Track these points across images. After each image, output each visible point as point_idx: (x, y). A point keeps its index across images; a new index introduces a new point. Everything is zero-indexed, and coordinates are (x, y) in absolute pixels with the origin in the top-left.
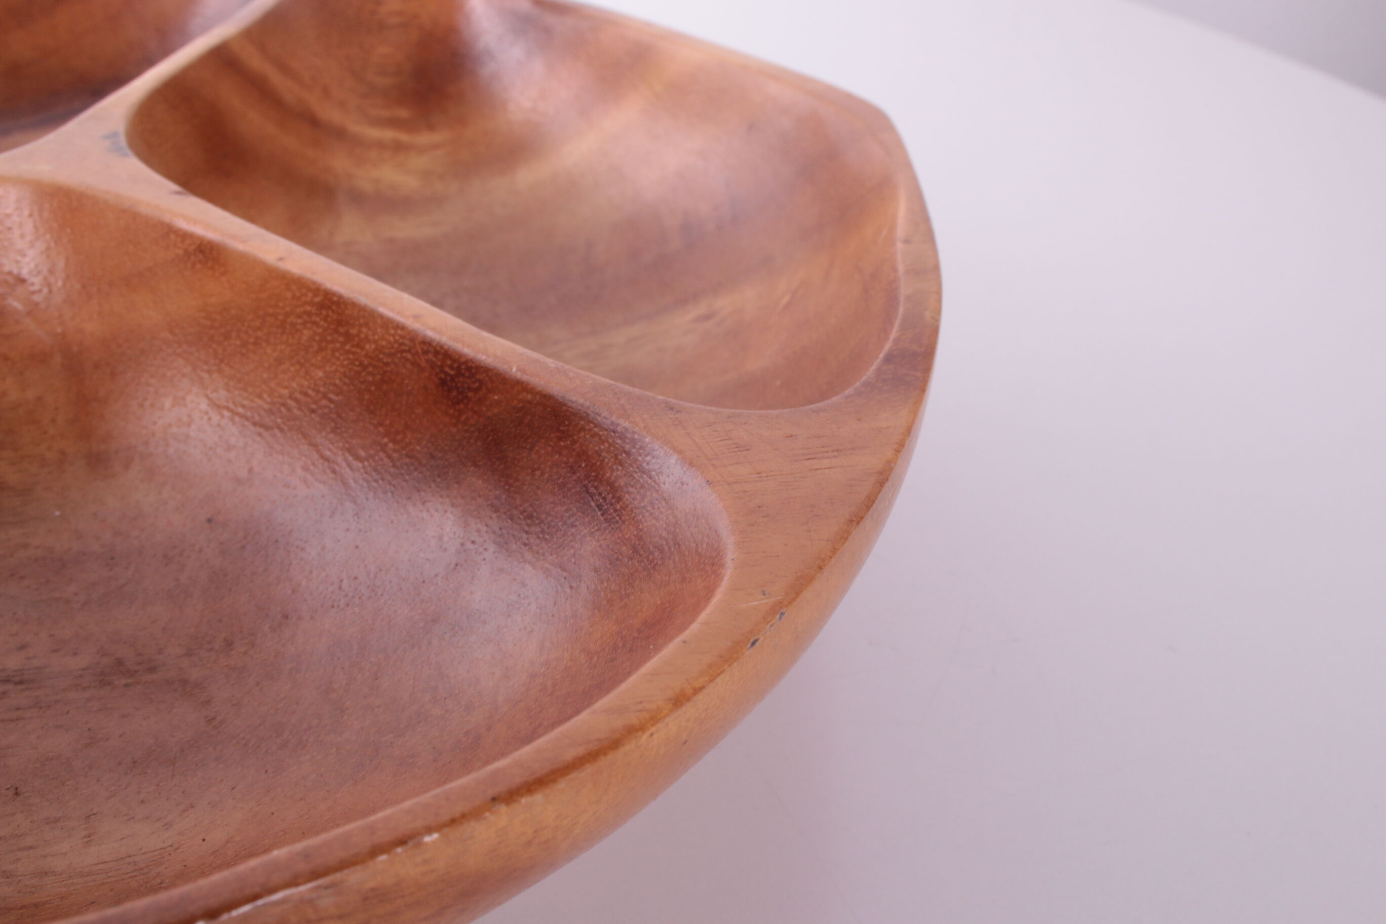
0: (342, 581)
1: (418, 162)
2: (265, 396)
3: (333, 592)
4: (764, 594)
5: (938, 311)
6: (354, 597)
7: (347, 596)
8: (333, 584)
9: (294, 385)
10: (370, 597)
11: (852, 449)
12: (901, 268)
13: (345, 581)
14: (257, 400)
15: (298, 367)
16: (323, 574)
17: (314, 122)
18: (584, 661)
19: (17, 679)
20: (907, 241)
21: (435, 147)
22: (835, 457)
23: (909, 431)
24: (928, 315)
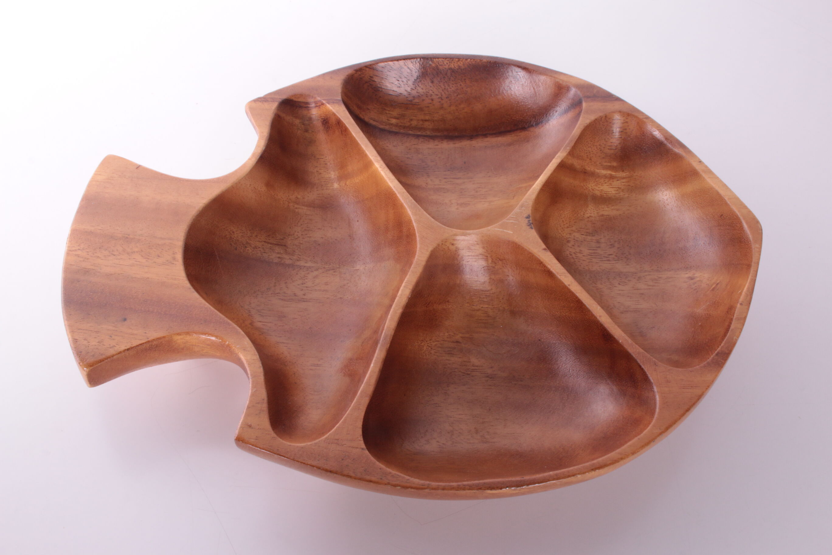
0: (570, 370)
1: (616, 183)
2: (559, 313)
3: (567, 372)
4: (660, 429)
5: (738, 337)
6: (572, 375)
7: (570, 374)
8: (567, 370)
9: (567, 314)
10: (576, 377)
11: (695, 387)
12: (735, 317)
13: (571, 370)
14: (556, 312)
15: (568, 310)
16: (566, 366)
17: (585, 172)
18: (621, 418)
19: (490, 377)
20: (741, 304)
21: (624, 178)
22: (690, 389)
23: (712, 382)
24: (735, 338)
